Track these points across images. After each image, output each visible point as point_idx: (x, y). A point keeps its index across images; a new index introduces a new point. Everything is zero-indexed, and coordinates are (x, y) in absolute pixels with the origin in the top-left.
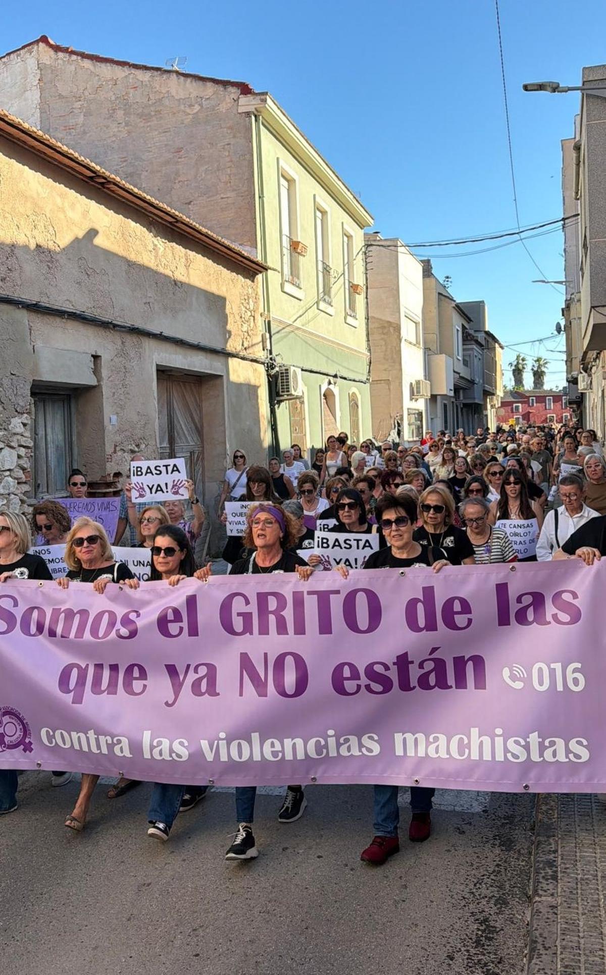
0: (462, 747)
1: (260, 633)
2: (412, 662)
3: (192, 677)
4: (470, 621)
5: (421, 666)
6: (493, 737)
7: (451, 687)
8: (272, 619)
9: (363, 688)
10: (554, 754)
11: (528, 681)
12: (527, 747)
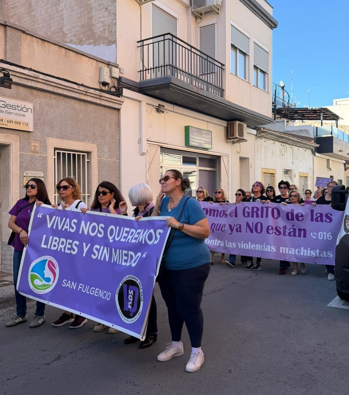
0: (299, 252)
1: (252, 217)
2: (287, 228)
3: (235, 228)
4: (303, 219)
5: (289, 230)
6: (307, 250)
7: (297, 237)
8: (255, 214)
9: (274, 233)
10: (323, 255)
11: (317, 236)
12: (316, 253)
